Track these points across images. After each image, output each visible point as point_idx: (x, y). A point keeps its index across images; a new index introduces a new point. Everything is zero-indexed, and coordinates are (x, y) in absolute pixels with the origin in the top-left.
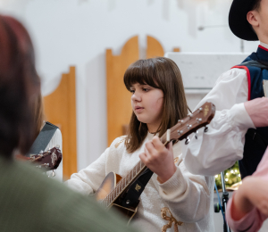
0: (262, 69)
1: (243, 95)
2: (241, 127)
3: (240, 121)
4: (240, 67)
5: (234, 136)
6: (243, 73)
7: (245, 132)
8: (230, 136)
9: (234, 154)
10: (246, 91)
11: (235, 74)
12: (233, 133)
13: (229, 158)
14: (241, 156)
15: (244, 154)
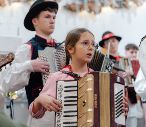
0: (38, 45)
1: (29, 56)
2: (28, 71)
3: (28, 68)
4: (28, 43)
5: (25, 75)
6: (29, 47)
7: (30, 73)
8: (23, 74)
9: (24, 83)
10: (30, 55)
11: (26, 47)
12: (25, 73)
13: (22, 84)
14: (27, 84)
15: (29, 83)
